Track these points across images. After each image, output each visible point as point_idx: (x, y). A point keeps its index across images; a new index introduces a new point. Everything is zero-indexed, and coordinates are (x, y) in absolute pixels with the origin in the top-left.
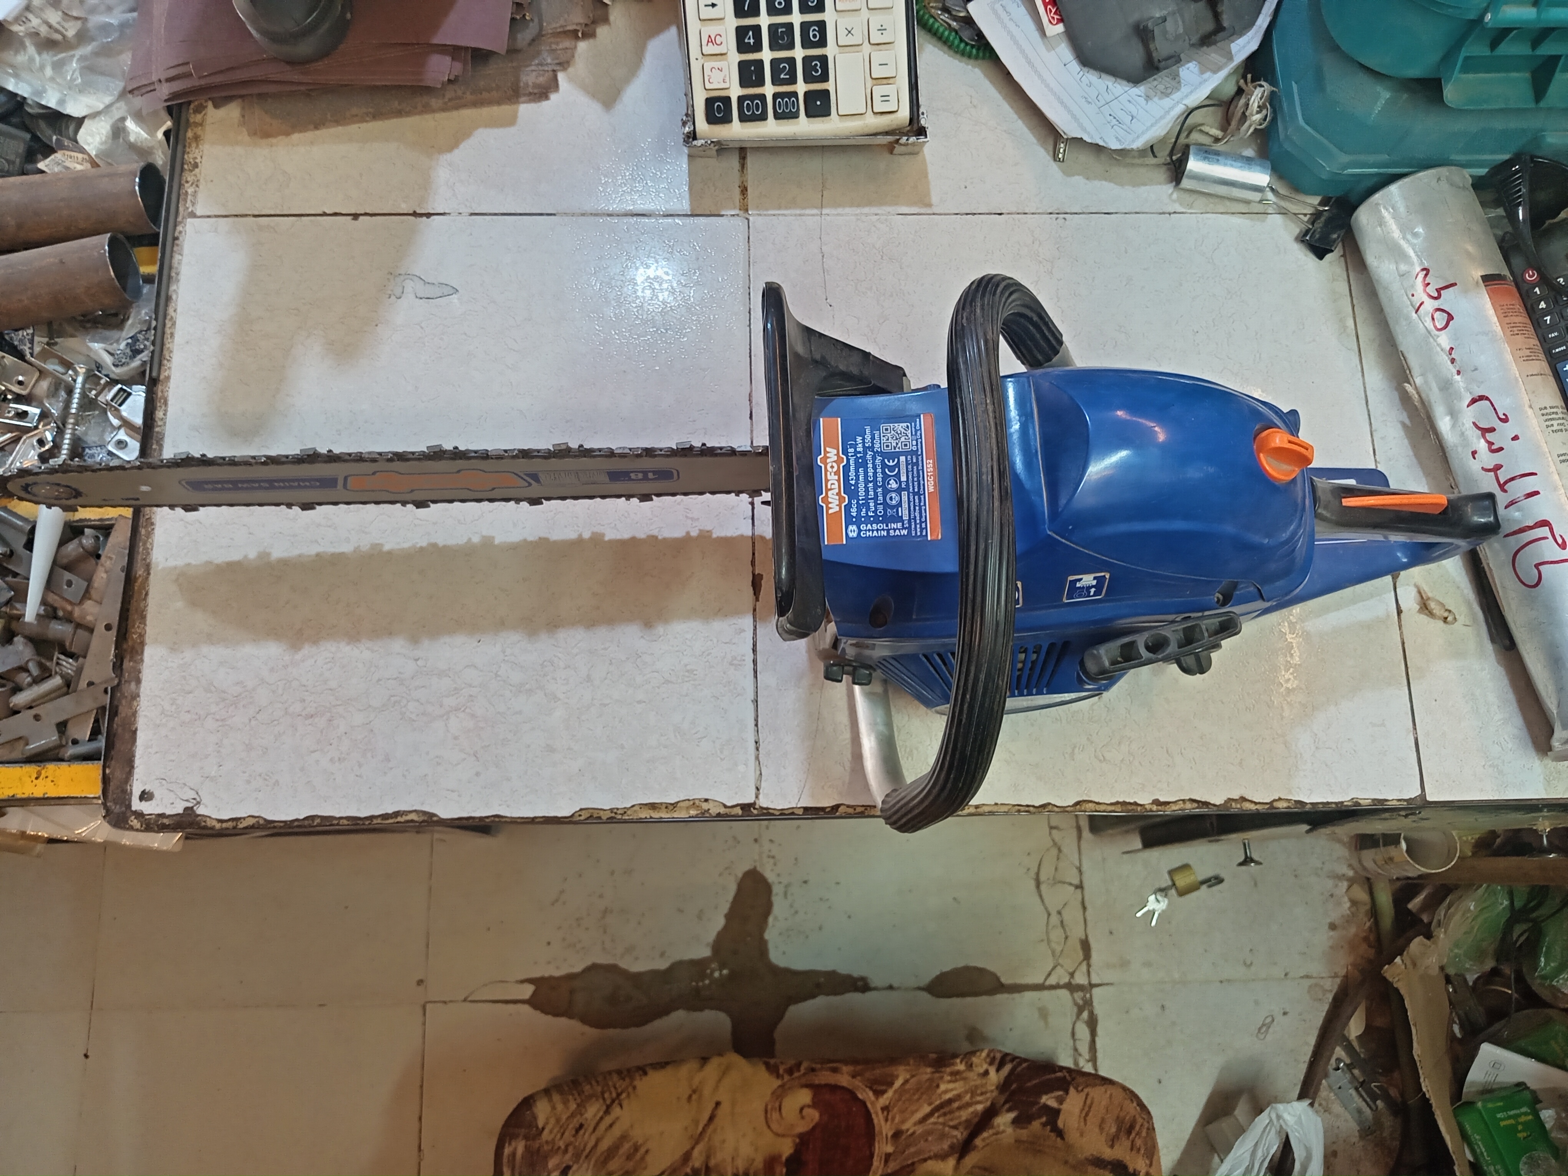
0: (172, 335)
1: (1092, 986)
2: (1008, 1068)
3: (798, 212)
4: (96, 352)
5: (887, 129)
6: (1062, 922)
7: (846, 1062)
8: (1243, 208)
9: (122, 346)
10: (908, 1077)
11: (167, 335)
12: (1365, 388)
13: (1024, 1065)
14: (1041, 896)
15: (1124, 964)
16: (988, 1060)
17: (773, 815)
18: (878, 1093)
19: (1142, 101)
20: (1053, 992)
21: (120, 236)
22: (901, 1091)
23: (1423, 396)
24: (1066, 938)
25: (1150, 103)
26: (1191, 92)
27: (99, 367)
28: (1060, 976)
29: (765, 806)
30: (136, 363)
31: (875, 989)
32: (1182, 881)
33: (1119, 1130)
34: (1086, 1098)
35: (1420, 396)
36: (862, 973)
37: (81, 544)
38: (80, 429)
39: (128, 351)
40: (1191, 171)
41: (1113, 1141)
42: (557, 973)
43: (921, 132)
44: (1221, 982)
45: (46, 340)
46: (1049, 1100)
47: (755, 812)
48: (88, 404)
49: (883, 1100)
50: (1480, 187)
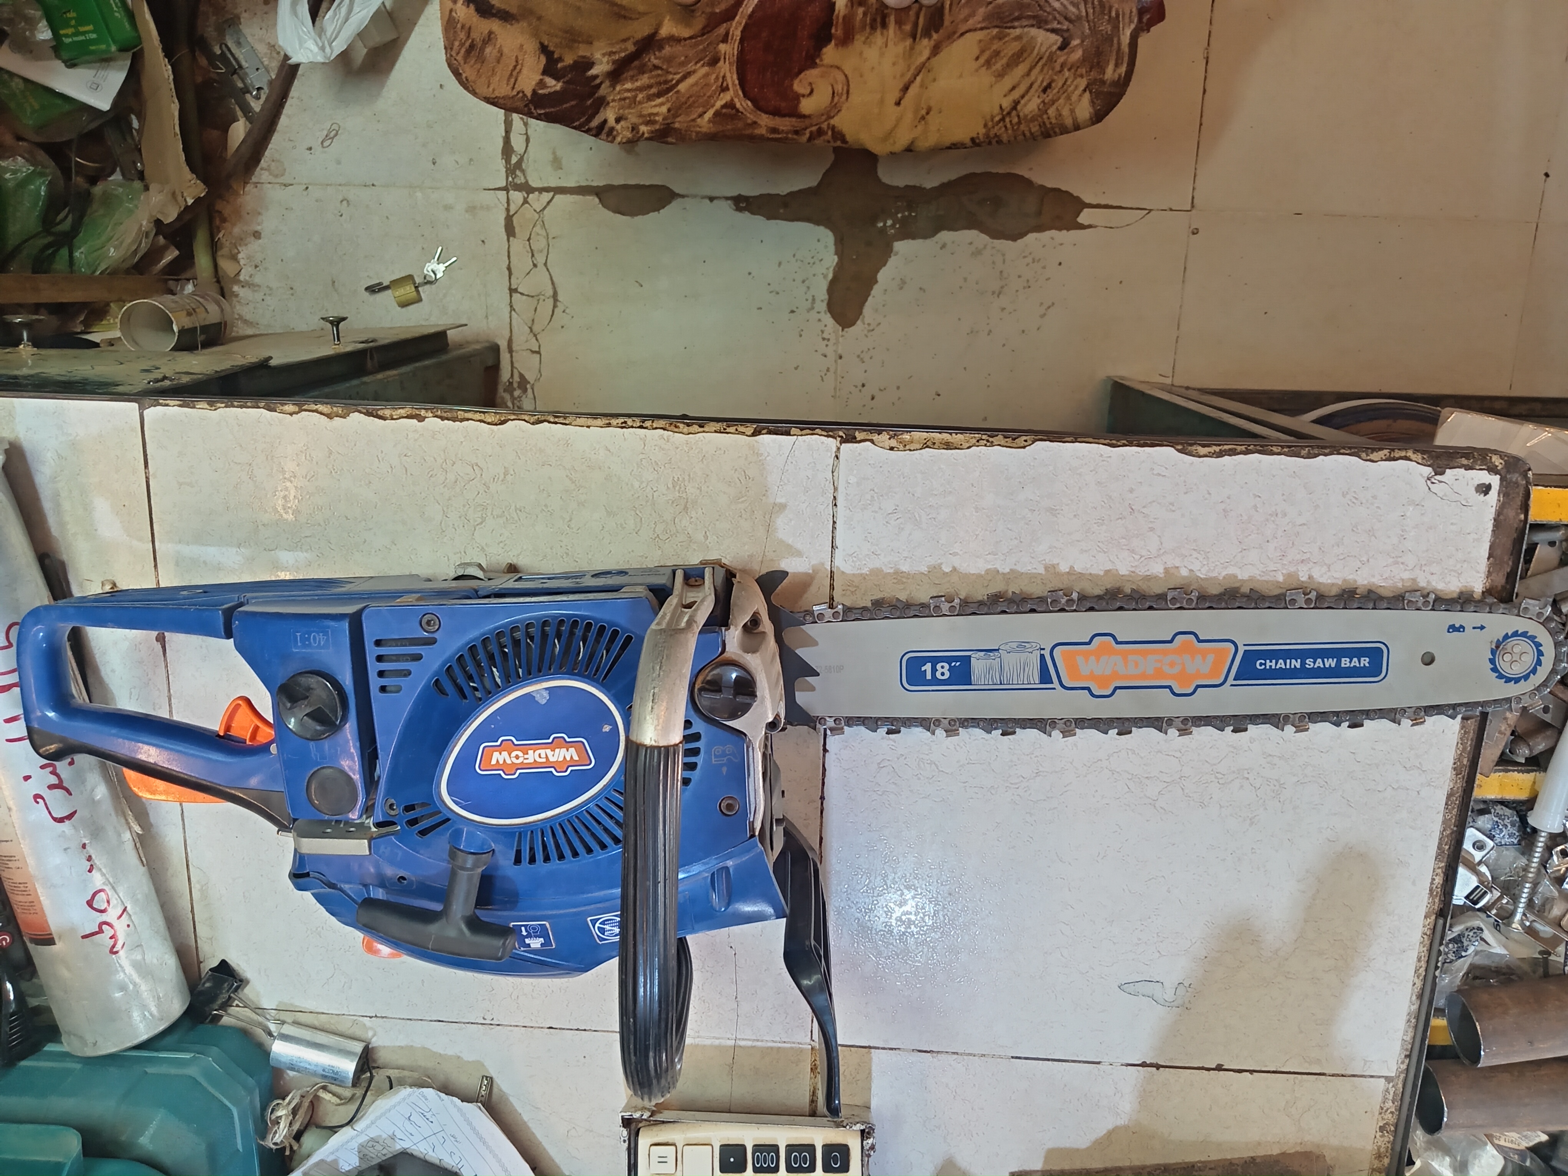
0: (1419, 960)
1: (505, 189)
2: (595, 123)
3: (759, 1044)
4: (1499, 942)
5: (663, 1126)
6: (533, 255)
7: (761, 138)
8: (301, 1017)
9: (1471, 949)
10: (699, 120)
11: (1424, 959)
12: (184, 829)
13: (577, 124)
14: (553, 283)
15: (472, 209)
16: (615, 133)
17: (822, 429)
18: (730, 105)
19: (399, 1135)
20: (546, 185)
21: (1466, 1062)
22: (707, 106)
23: (123, 821)
24: (529, 240)
25: (390, 1133)
26: (347, 1142)
27: (1497, 926)
28: (538, 201)
29: (831, 439)
30: (1457, 929)
31: (727, 198)
32: (408, 291)
33: (482, 50)
34: (514, 85)
35: (127, 820)
36: (739, 215)
37: (1531, 750)
38: (1523, 861)
39: (1465, 944)
40: (352, 1061)
41: (489, 39)
42: (1053, 233)
43: (627, 1123)
44: (373, 185)
45: (1553, 957)
46: (554, 85)
47: (841, 433)
48: (1510, 889)
49: (726, 98)
50: (53, 1032)
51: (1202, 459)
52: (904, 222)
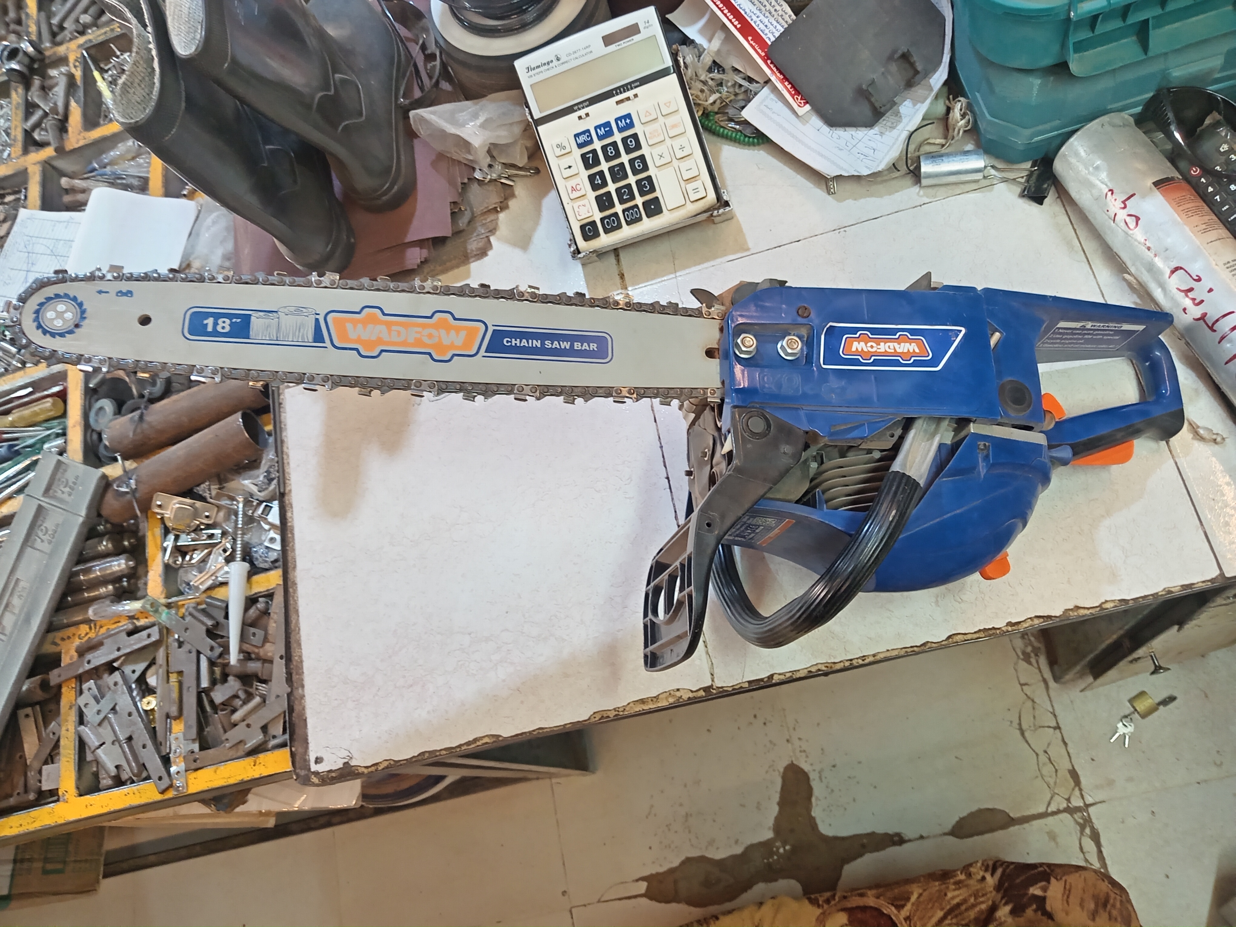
0: (288, 463)
1: (1087, 806)
2: (999, 872)
3: (659, 280)
4: (247, 486)
5: (703, 209)
6: (1050, 759)
7: (870, 888)
8: (975, 186)
9: (261, 478)
10: (921, 891)
11: (286, 465)
12: (1099, 285)
13: (1012, 867)
14: (1027, 742)
15: (1111, 783)
16: (983, 868)
17: (727, 691)
18: (899, 907)
19: (878, 137)
20: (1056, 817)
21: (249, 411)
22: (917, 904)
23: (1140, 279)
24: (1056, 771)
25: (884, 136)
26: (910, 120)
27: (251, 495)
28: (1059, 803)
29: (720, 686)
30: (272, 487)
31: (910, 841)
32: (1142, 705)
33: (1097, 905)
34: (1065, 884)
35: (1137, 280)
36: (897, 830)
37: (257, 608)
38: (246, 537)
39: (266, 481)
40: (925, 172)
41: (1093, 915)
42: (661, 870)
43: (727, 204)
44: (1199, 783)
45: (217, 487)
46: (1035, 891)
47: (714, 691)
48: (250, 520)
49: (905, 912)
50: (1140, 121)
51: (485, 734)
52: (771, 854)
